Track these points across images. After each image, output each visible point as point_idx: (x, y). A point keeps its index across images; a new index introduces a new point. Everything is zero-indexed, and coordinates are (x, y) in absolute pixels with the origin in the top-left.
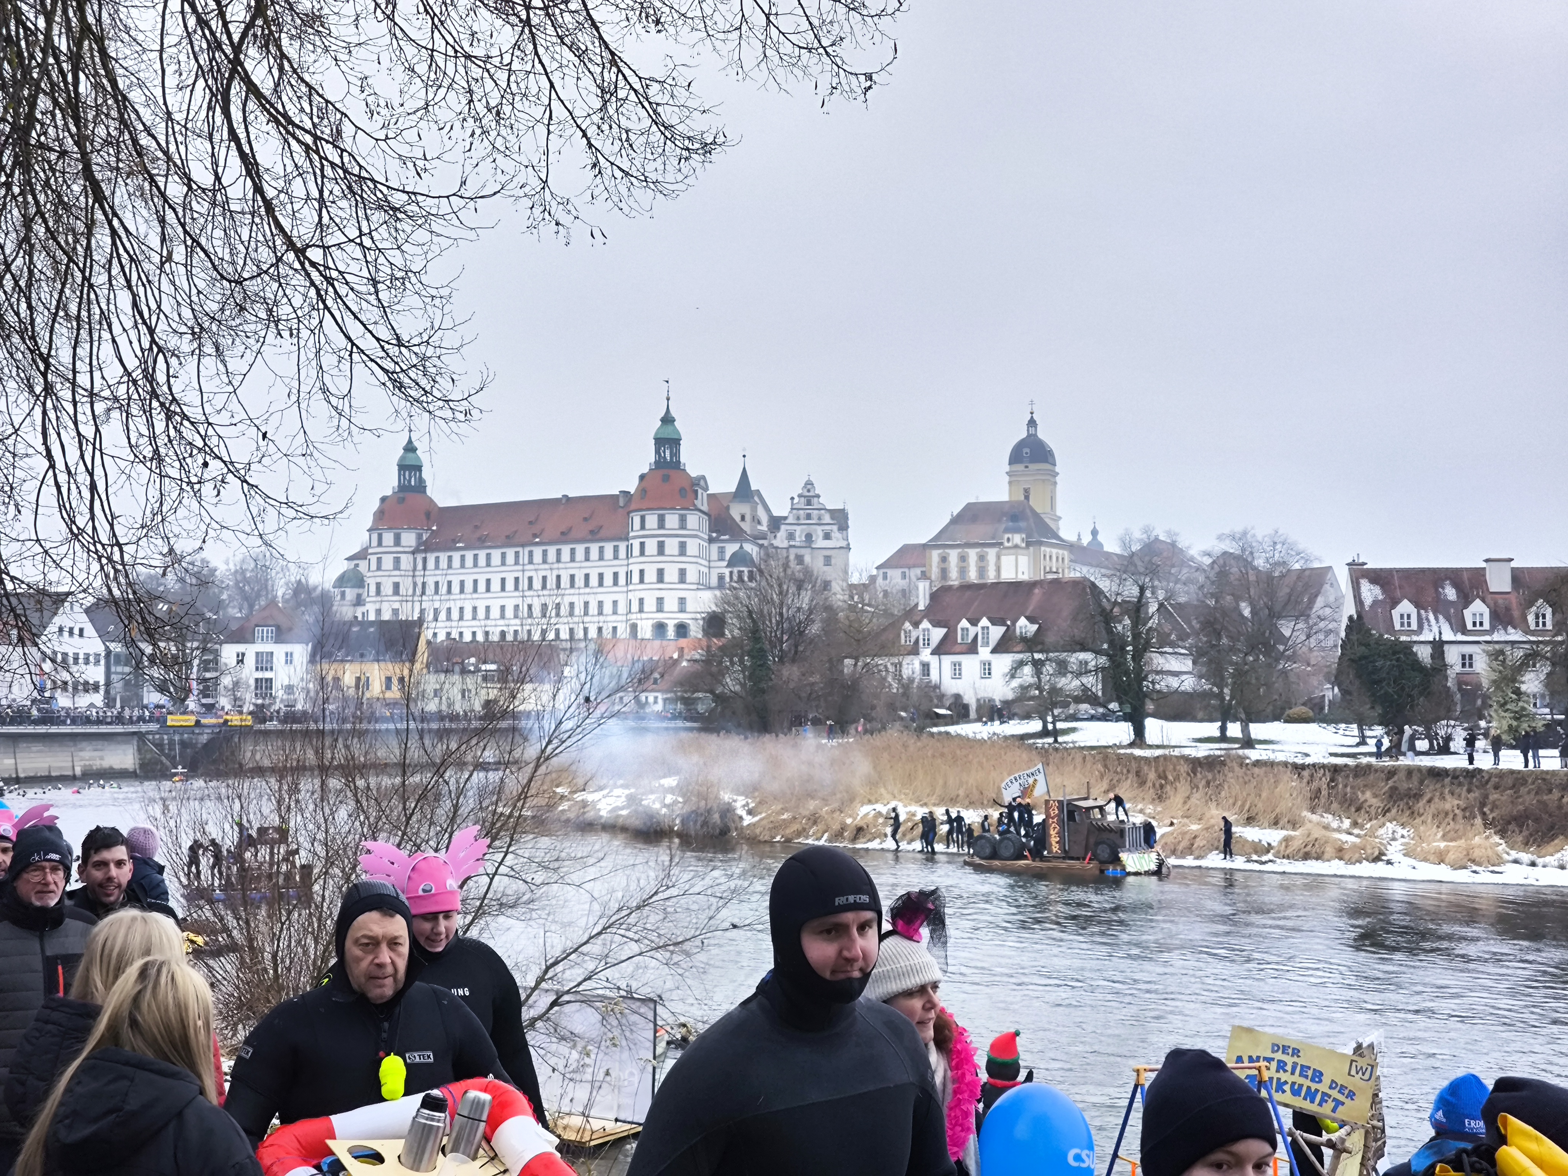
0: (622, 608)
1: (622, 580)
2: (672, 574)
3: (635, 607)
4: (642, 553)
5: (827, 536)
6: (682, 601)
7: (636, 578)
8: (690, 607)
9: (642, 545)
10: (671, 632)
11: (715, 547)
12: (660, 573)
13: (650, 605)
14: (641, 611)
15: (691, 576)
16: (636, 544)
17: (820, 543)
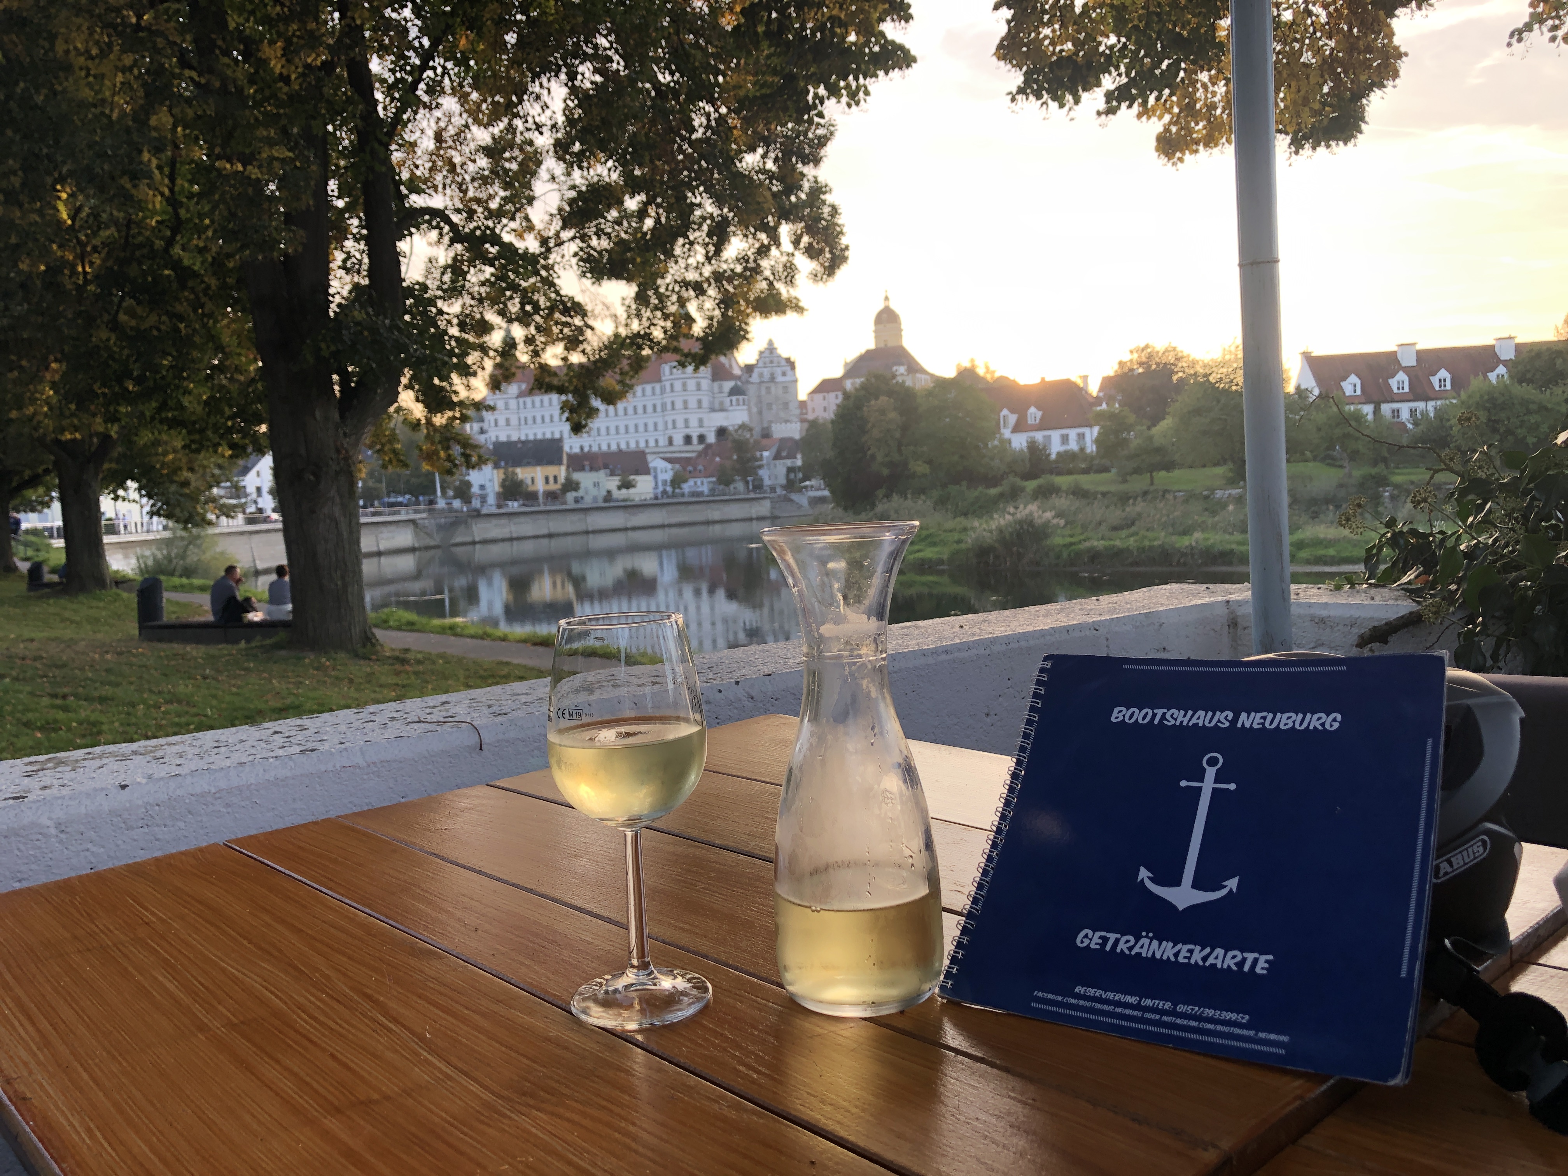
0: (661, 427)
1: (659, 408)
2: (692, 404)
3: (670, 425)
4: (672, 390)
5: (784, 374)
6: (701, 421)
7: (669, 407)
8: (706, 423)
9: (672, 385)
10: (695, 440)
11: (716, 384)
12: (685, 402)
13: (680, 424)
14: (674, 427)
15: (705, 404)
16: (668, 385)
17: (780, 378)
